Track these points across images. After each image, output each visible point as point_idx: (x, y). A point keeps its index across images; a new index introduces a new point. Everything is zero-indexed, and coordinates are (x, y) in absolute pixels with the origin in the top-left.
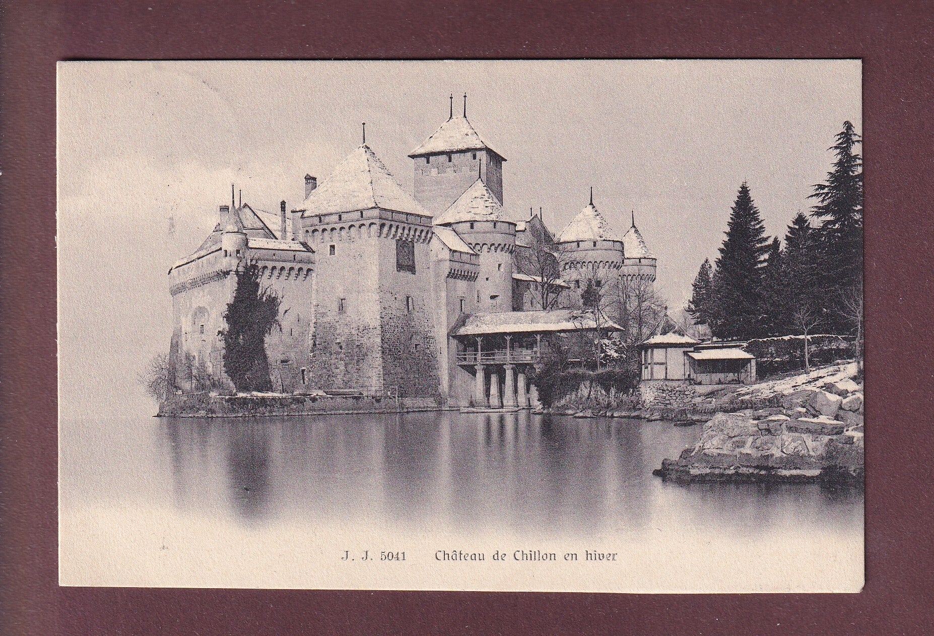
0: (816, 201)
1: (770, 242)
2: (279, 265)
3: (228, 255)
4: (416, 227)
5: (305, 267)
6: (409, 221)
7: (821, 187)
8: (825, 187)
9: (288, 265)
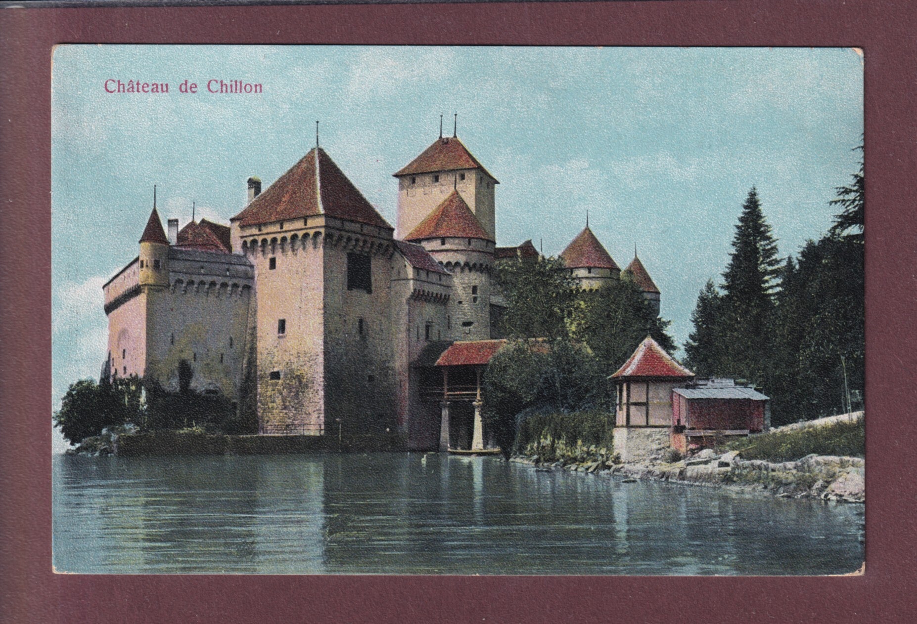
0: (840, 210)
1: (784, 264)
2: (209, 279)
3: (145, 265)
4: (374, 239)
5: (242, 282)
6: (365, 232)
7: (847, 191)
8: (851, 191)
9: (219, 280)
